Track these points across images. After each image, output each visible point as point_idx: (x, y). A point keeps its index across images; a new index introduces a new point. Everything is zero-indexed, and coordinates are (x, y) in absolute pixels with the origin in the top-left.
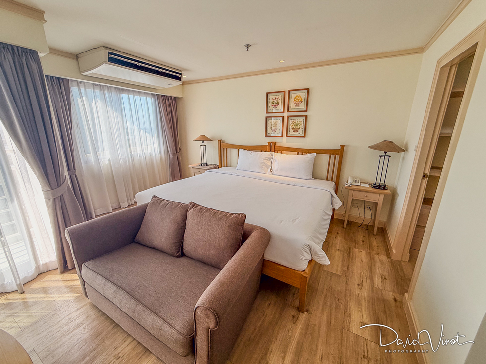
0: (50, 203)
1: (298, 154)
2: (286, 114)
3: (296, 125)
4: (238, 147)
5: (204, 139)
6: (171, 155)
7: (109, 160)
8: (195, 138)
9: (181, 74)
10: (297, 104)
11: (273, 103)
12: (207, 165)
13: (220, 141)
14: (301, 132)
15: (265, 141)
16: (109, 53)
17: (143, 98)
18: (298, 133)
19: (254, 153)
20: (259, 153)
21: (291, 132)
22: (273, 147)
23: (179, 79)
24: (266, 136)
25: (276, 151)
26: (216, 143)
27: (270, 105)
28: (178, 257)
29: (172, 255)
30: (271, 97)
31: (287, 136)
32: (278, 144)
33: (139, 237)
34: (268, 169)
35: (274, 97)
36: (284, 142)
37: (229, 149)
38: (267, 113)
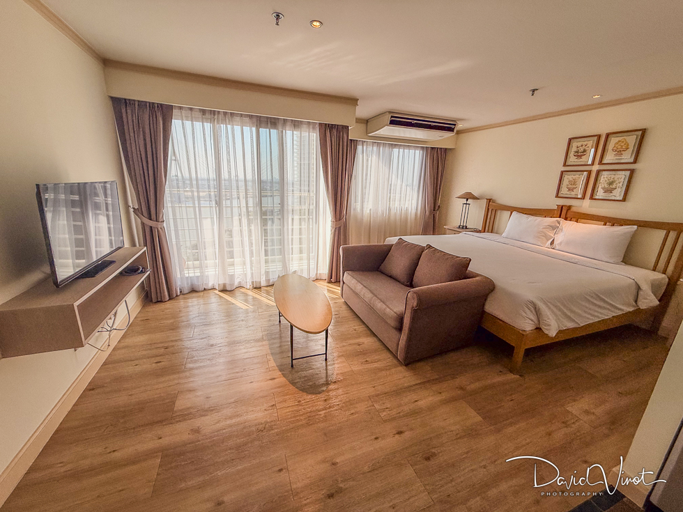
0: (333, 231)
1: (605, 224)
2: (596, 168)
3: (611, 183)
4: (512, 209)
5: (468, 196)
6: (427, 212)
7: (370, 210)
8: (458, 195)
9: (455, 125)
10: (619, 152)
11: (577, 152)
12: (466, 228)
13: (490, 200)
14: (618, 194)
15: (553, 203)
16: (392, 117)
17: (412, 151)
18: (612, 194)
19: (532, 218)
20: (539, 219)
21: (600, 193)
22: (565, 213)
23: (451, 130)
24: (557, 196)
25: (569, 219)
26: (484, 202)
27: (571, 154)
28: (407, 286)
29: (403, 284)
30: (575, 144)
31: (592, 198)
32: (573, 209)
33: (382, 267)
34: (548, 240)
35: (579, 144)
36: (586, 206)
37: (499, 212)
38: (565, 165)
